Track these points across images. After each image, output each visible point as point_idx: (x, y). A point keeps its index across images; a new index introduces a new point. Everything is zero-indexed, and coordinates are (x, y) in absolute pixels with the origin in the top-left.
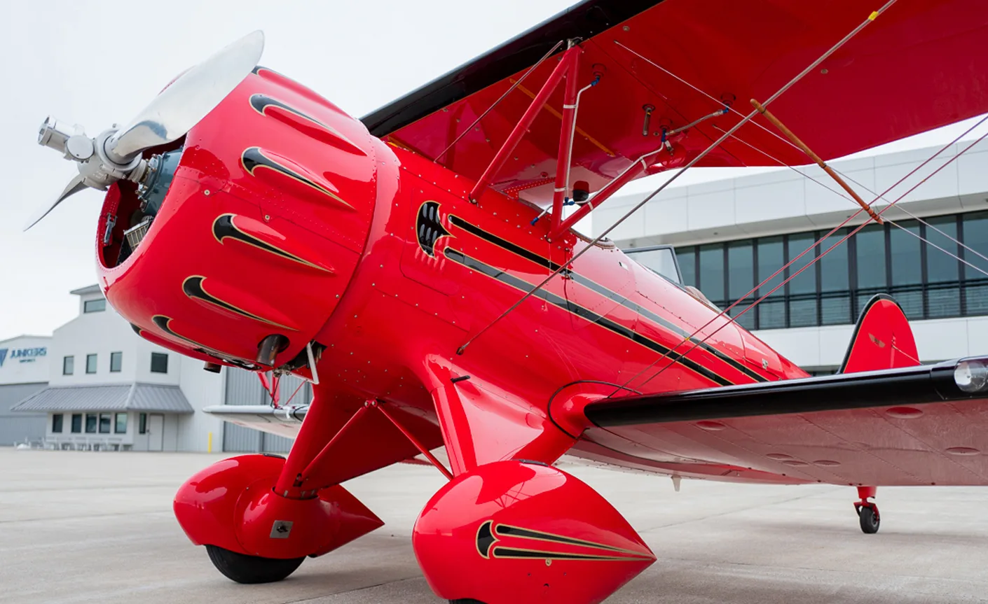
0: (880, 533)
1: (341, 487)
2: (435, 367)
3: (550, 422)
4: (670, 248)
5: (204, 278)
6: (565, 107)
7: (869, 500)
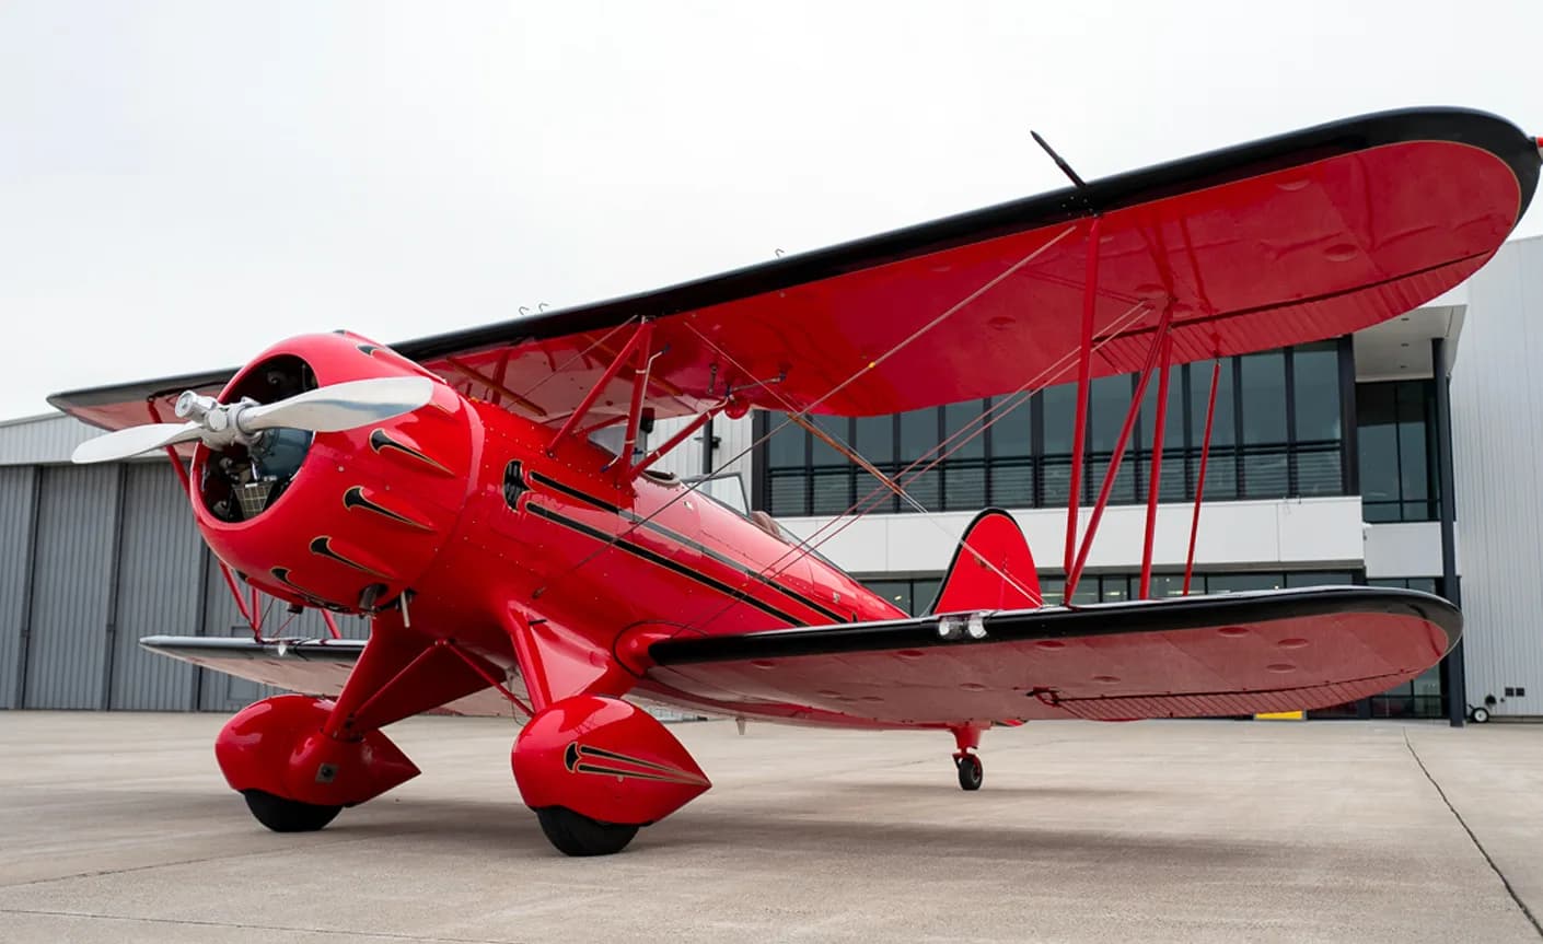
0: (983, 790)
1: (380, 733)
2: (514, 612)
3: (615, 661)
4: (738, 475)
5: (330, 539)
6: (638, 372)
7: (970, 750)
